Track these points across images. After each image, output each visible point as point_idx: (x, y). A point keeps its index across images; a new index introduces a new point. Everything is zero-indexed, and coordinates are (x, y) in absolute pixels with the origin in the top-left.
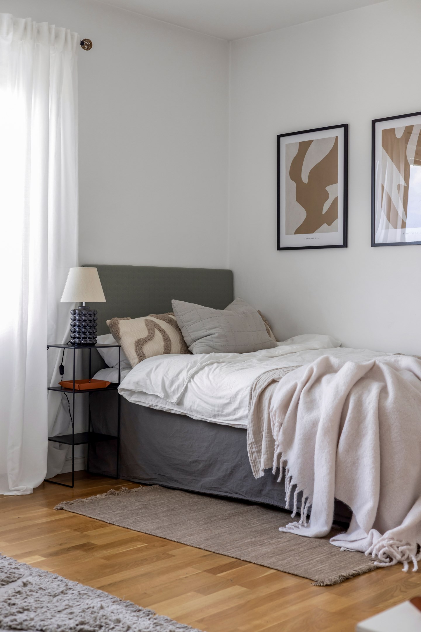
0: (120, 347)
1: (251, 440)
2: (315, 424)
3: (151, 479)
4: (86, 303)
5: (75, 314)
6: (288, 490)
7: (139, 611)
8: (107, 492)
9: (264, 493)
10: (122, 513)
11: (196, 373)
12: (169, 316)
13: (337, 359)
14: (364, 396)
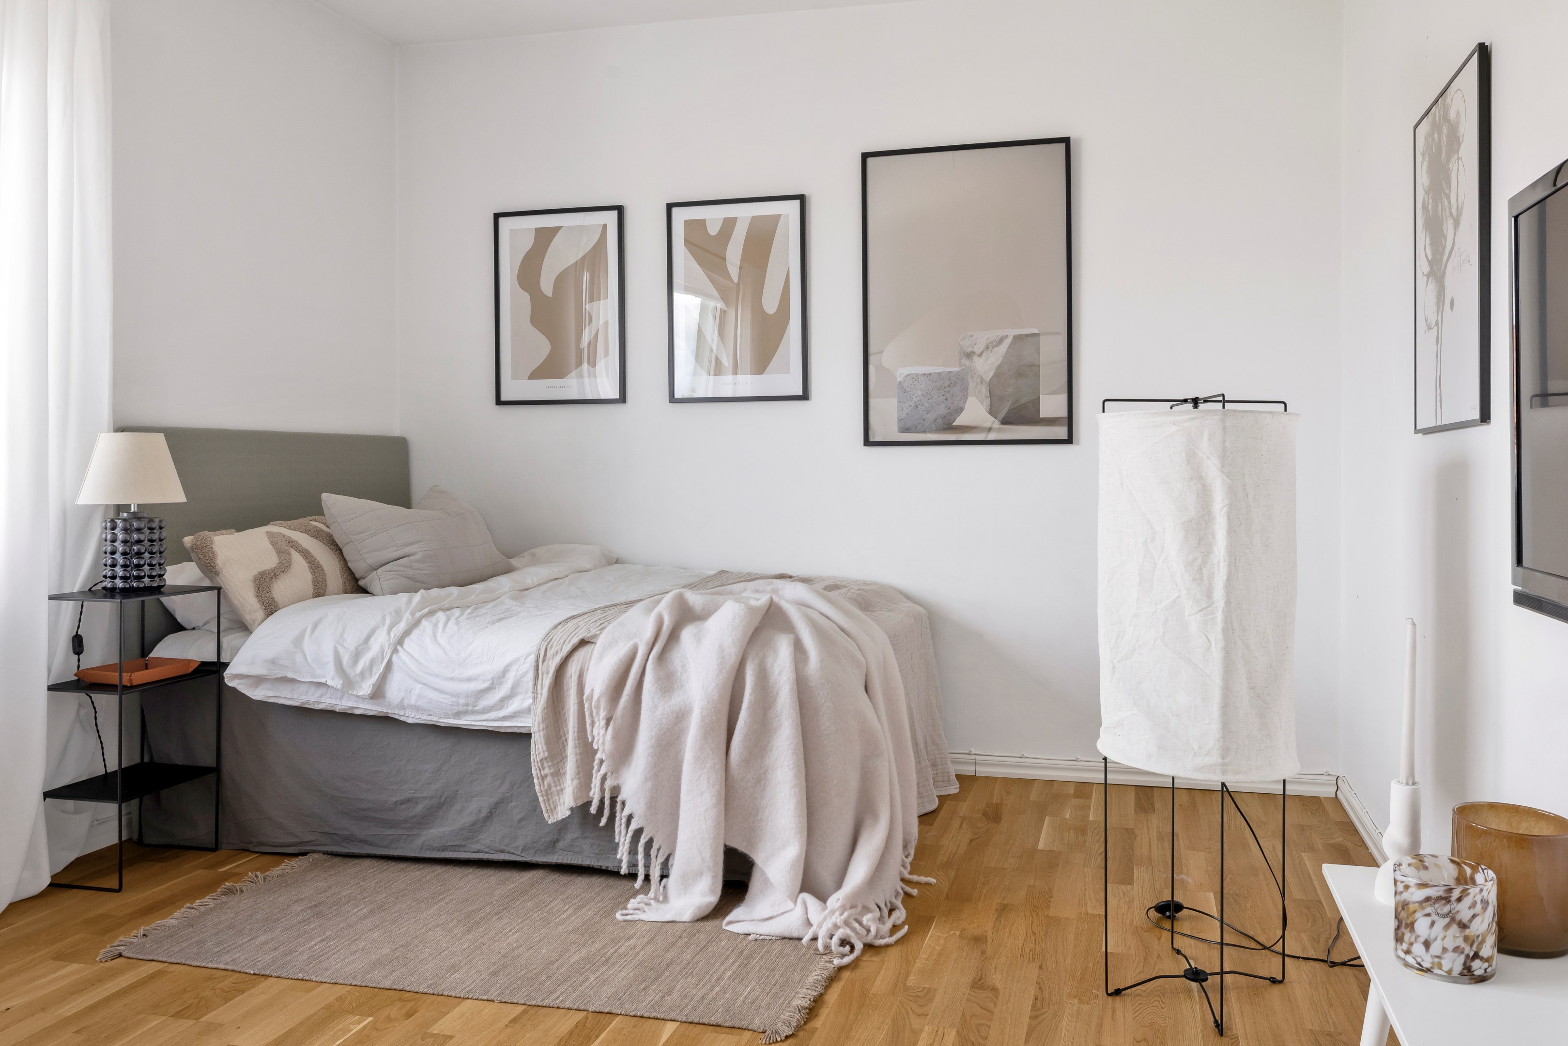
0: (219, 589)
1: (542, 754)
2: (680, 717)
3: (301, 843)
4: (140, 506)
5: (113, 528)
6: (623, 839)
8: (216, 891)
9: (561, 844)
10: (272, 939)
11: (407, 633)
12: (312, 523)
13: (699, 596)
14: (769, 661)
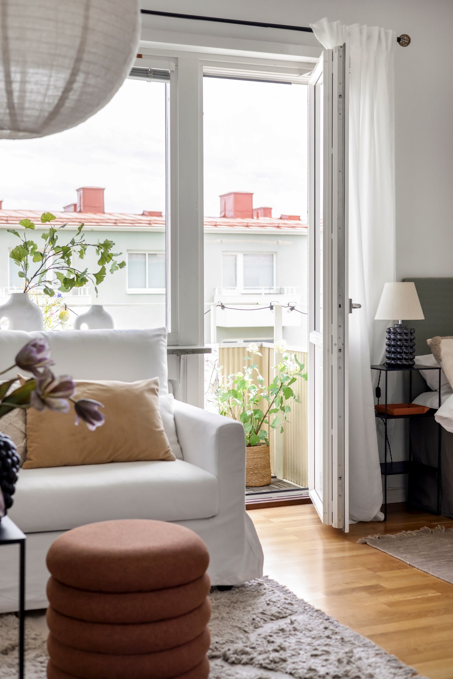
0: (440, 369)
4: (403, 321)
5: (390, 333)
7: (401, 668)
8: (419, 529)
10: (428, 554)
